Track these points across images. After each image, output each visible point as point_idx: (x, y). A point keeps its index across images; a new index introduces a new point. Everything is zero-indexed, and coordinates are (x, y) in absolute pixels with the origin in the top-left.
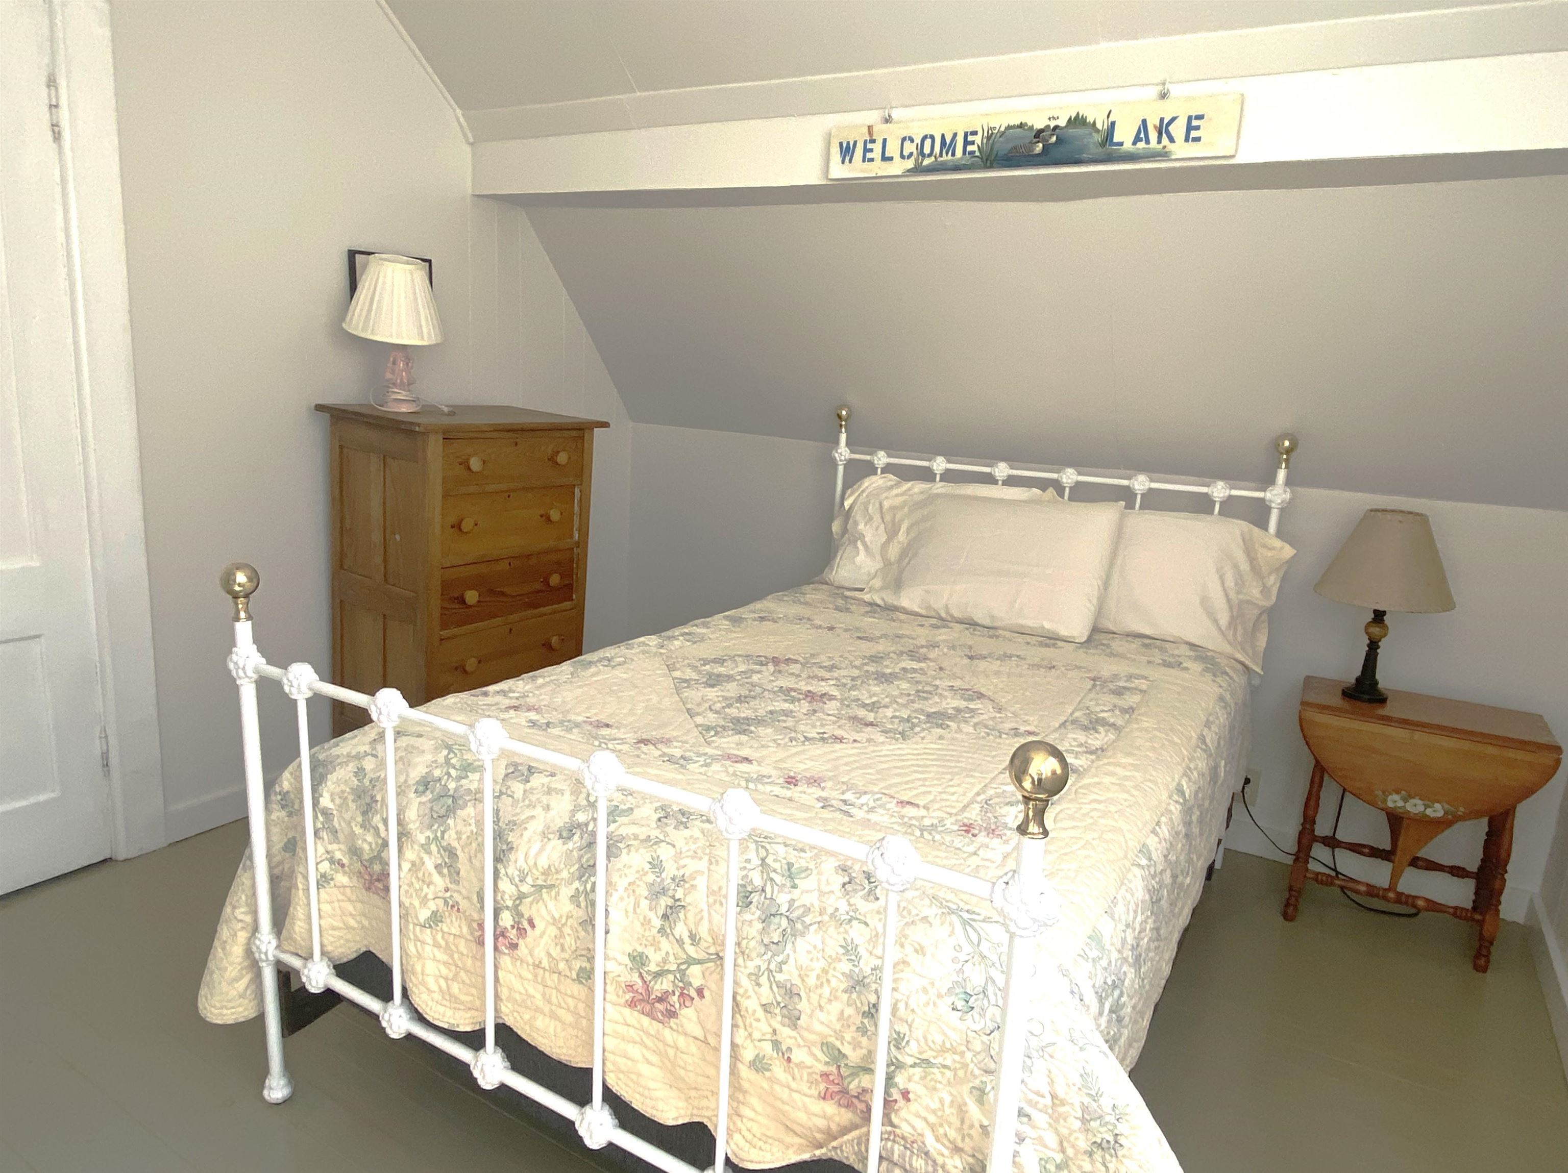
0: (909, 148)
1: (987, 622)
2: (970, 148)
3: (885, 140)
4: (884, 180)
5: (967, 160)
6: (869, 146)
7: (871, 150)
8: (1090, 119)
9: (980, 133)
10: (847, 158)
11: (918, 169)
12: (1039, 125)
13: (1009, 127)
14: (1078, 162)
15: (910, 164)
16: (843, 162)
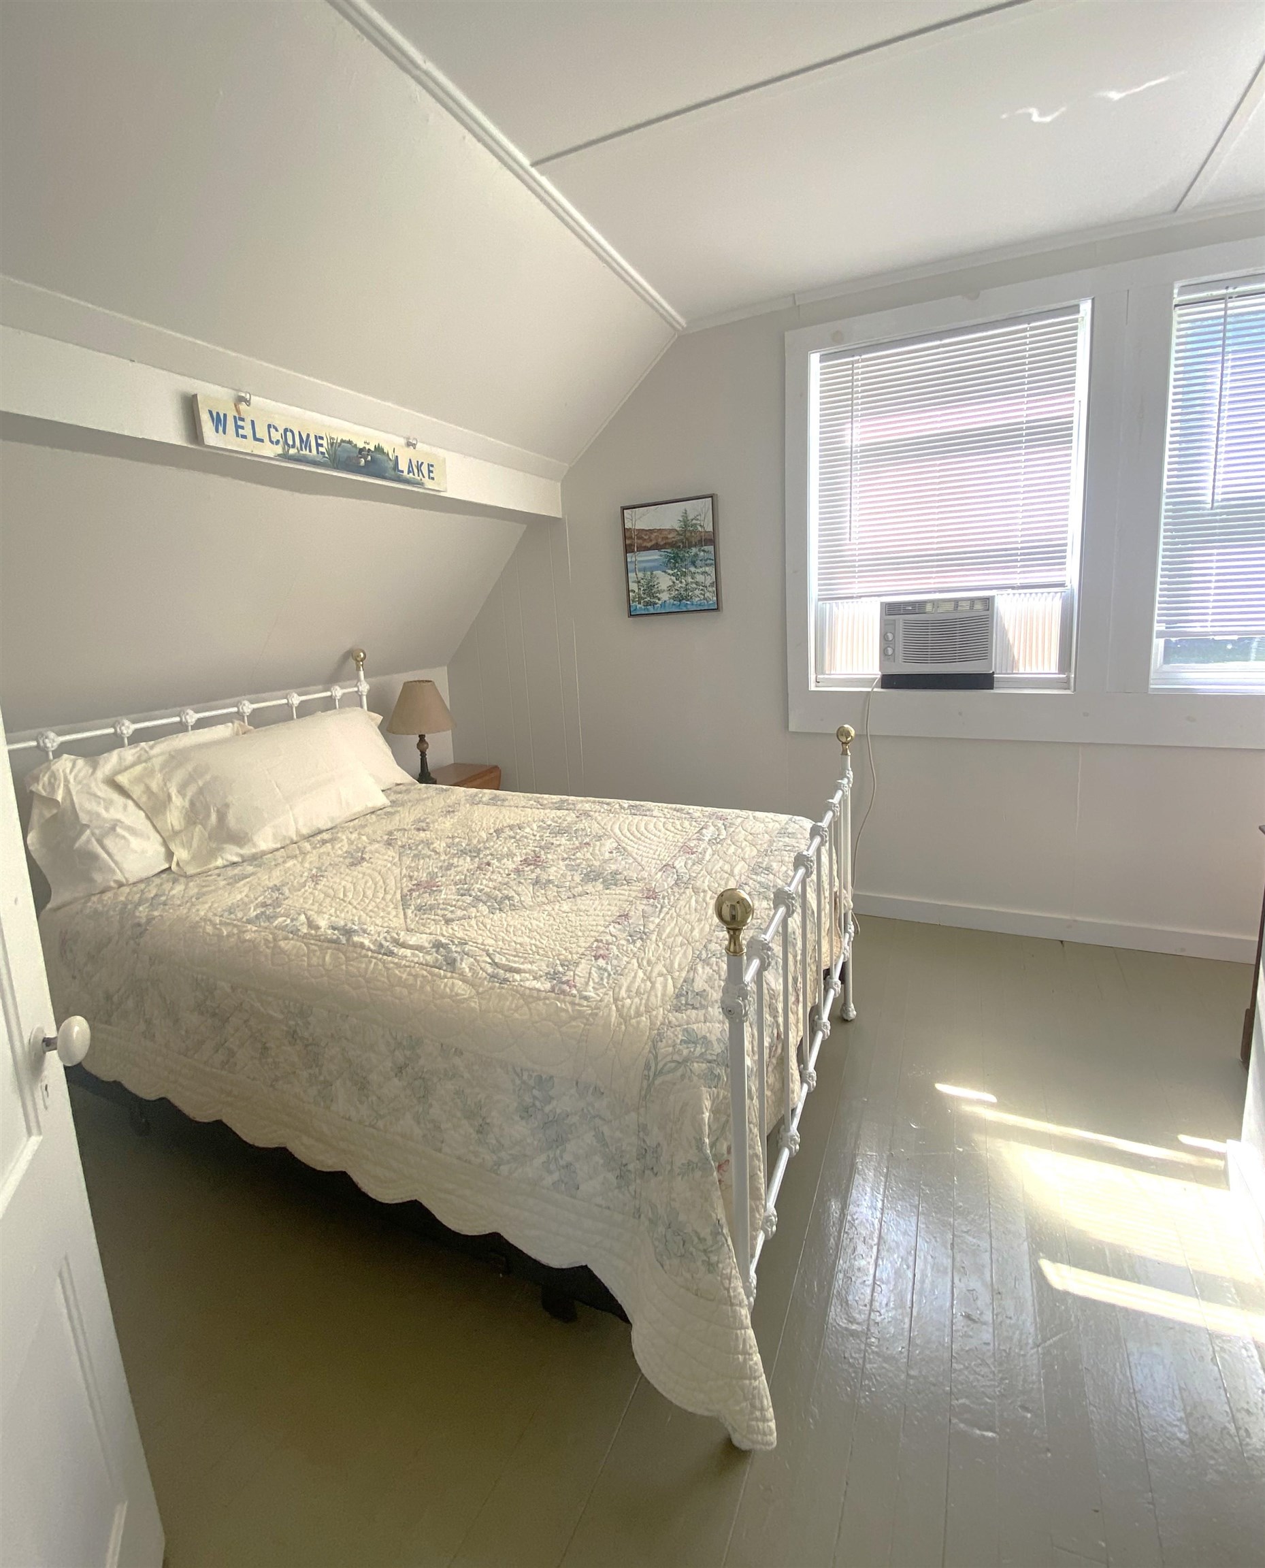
0: (276, 436)
1: (329, 825)
2: (321, 449)
3: (253, 422)
4: (263, 460)
5: (320, 458)
6: (240, 423)
7: (242, 428)
8: (385, 451)
9: (325, 439)
10: (221, 429)
11: (285, 456)
12: (361, 445)
13: (342, 441)
14: (384, 478)
15: (279, 450)
16: (217, 431)
